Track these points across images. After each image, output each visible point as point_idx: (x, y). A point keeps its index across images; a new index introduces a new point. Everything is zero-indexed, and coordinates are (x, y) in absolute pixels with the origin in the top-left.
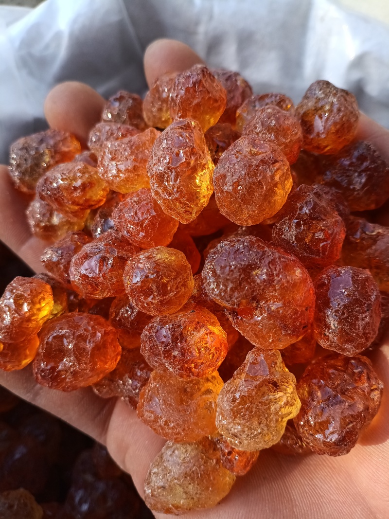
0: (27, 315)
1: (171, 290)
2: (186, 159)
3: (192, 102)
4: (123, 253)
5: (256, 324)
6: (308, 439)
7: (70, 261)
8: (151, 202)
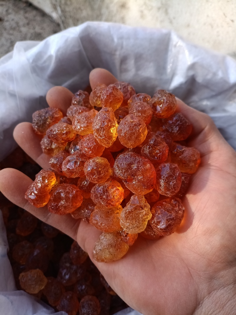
0: (47, 184)
1: (102, 173)
2: (107, 124)
3: (109, 101)
4: (83, 160)
5: (134, 185)
6: (155, 229)
7: (62, 163)
8: (94, 139)
